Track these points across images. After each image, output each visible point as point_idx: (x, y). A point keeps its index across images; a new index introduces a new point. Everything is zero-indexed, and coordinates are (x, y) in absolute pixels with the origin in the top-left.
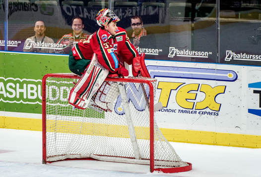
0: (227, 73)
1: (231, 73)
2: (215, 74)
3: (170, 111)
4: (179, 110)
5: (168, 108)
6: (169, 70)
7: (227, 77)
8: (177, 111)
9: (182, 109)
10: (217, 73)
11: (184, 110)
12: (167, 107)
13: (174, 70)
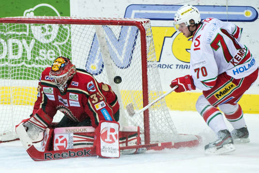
0: (243, 11)
1: (249, 11)
2: (225, 13)
3: (164, 66)
4: (177, 65)
5: (162, 63)
6: (161, 10)
7: (243, 15)
8: (174, 67)
9: (181, 63)
10: (228, 11)
11: (184, 64)
12: (159, 61)
13: (167, 9)
